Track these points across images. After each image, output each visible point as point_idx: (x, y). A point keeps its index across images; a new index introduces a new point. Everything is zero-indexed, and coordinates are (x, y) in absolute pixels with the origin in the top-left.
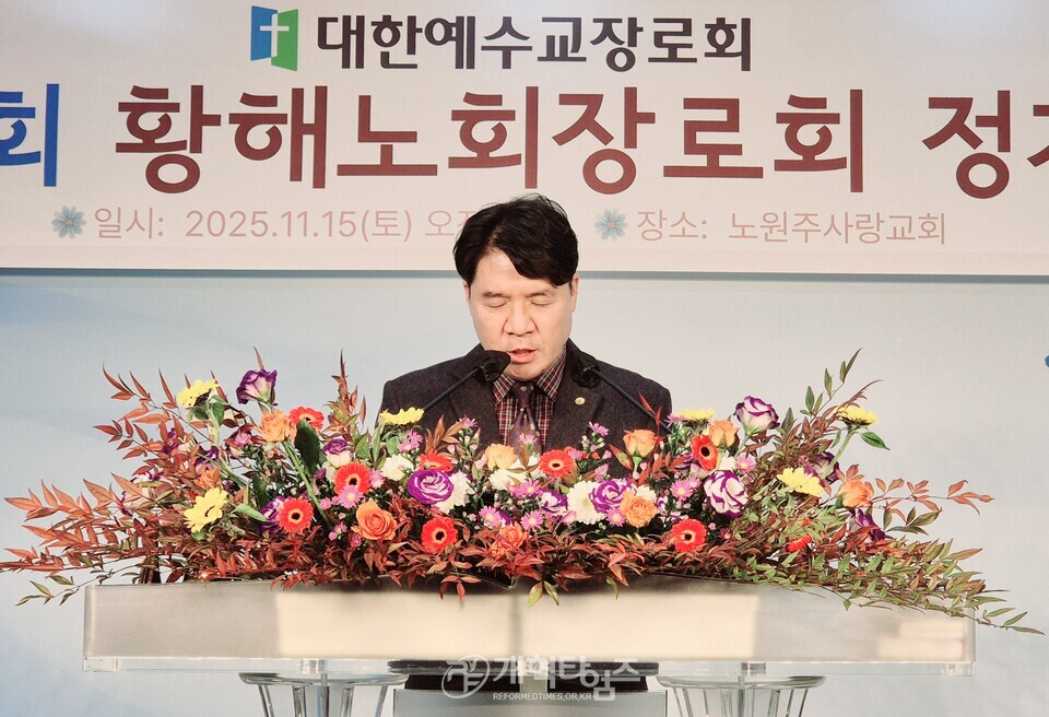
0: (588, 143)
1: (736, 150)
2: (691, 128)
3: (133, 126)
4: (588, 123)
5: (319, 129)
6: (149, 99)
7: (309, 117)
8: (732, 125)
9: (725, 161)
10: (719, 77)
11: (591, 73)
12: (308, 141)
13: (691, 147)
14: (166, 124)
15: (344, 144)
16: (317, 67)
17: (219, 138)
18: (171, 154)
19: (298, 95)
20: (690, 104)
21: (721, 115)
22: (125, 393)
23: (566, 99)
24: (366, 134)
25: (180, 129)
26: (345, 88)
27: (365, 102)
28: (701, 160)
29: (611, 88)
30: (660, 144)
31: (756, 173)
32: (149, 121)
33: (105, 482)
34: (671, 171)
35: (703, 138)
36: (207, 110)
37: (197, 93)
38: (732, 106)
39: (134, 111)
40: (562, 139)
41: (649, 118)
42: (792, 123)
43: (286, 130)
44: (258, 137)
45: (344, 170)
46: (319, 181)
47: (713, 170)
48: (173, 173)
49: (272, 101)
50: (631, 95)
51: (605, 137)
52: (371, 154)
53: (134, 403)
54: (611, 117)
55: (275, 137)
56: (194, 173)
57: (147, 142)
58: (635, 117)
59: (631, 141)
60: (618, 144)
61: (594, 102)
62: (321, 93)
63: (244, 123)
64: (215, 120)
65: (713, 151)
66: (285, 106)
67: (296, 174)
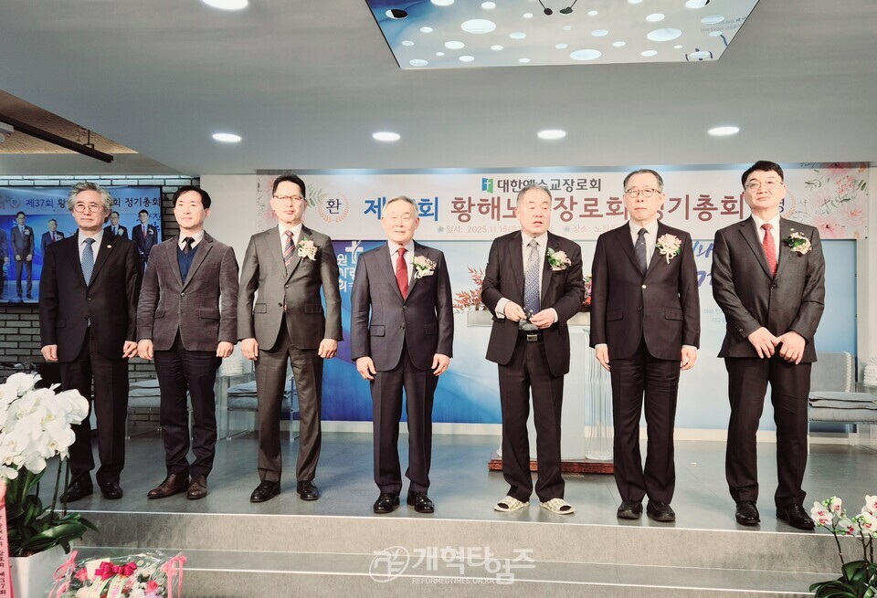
0: (561, 210)
1: (597, 210)
2: (586, 206)
3: (455, 207)
4: (561, 205)
5: (498, 207)
6: (458, 200)
7: (496, 204)
8: (596, 204)
9: (594, 213)
10: (593, 193)
11: (562, 193)
12: (496, 210)
13: (586, 210)
14: (462, 206)
15: (504, 210)
16: (498, 192)
17: (475, 209)
18: (463, 213)
19: (493, 199)
20: (586, 200)
21: (593, 202)
22: (472, 272)
23: (556, 199)
24: (509, 208)
25: (466, 207)
26: (504, 197)
27: (509, 200)
28: (588, 213)
29: (567, 196)
30: (579, 210)
31: (601, 216)
32: (459, 206)
33: (474, 290)
34: (581, 216)
35: (589, 208)
36: (472, 203)
37: (470, 199)
38: (596, 200)
39: (455, 203)
40: (555, 209)
41: (576, 203)
42: (611, 204)
43: (490, 207)
44: (484, 209)
45: (504, 217)
46: (498, 219)
47: (591, 216)
48: (464, 218)
49: (487, 200)
50: (572, 198)
51: (566, 208)
52: (510, 213)
53: (474, 274)
54: (567, 203)
55: (488, 209)
56: (469, 218)
57: (458, 210)
58: (572, 203)
59: (572, 209)
60: (569, 210)
61: (563, 200)
62: (499, 198)
63: (481, 206)
64: (474, 205)
65: (591, 211)
66: (490, 202)
67: (493, 218)
